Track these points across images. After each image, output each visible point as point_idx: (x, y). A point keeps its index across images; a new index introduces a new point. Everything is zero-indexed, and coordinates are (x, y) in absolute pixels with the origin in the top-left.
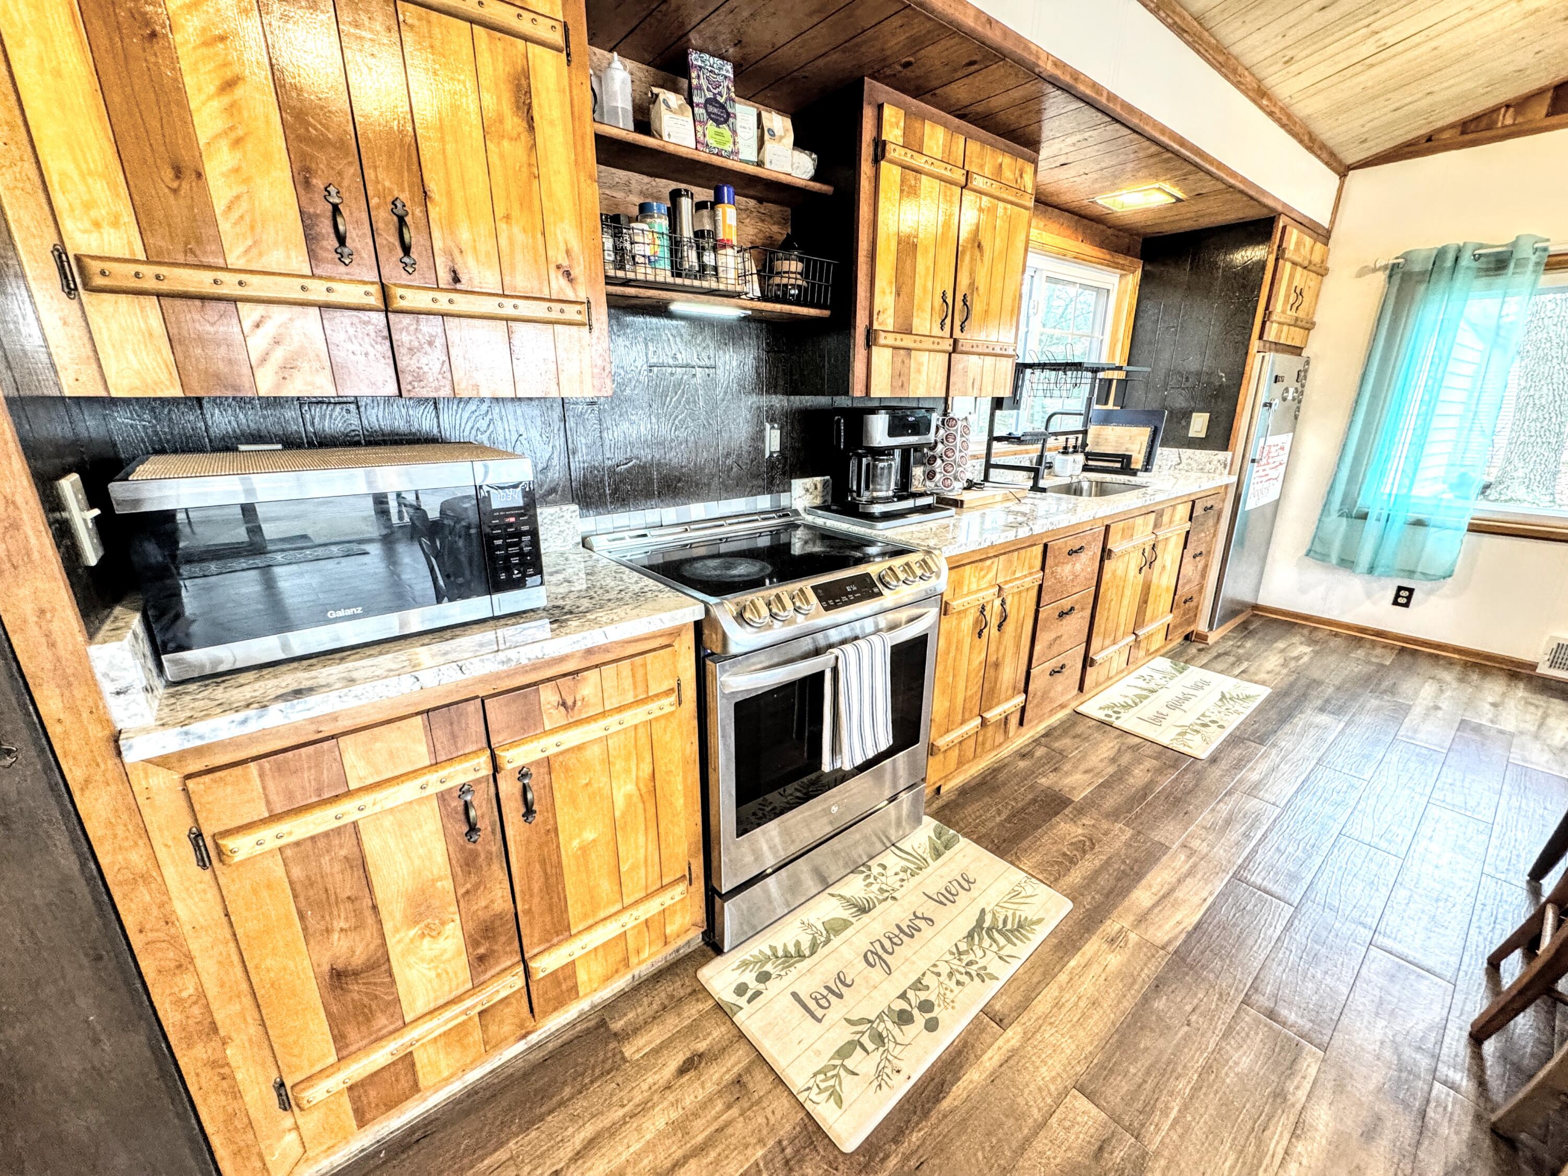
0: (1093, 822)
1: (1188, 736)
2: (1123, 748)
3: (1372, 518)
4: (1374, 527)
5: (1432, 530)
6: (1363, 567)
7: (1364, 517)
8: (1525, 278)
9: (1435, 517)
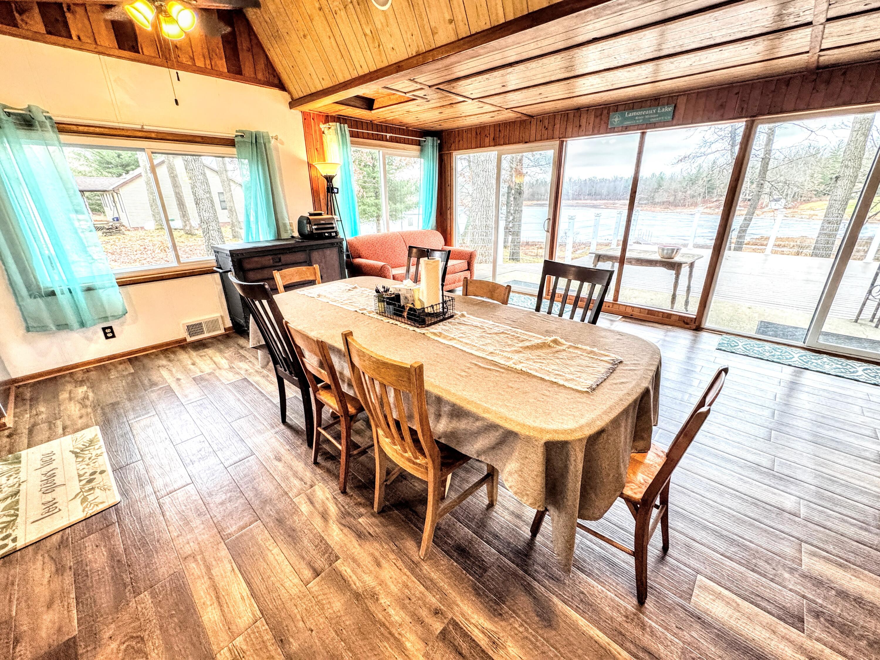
0: (113, 626)
1: (90, 498)
2: (54, 554)
3: (58, 292)
4: (63, 299)
5: (100, 291)
6: (76, 325)
7: (53, 294)
8: (51, 135)
9: (96, 283)
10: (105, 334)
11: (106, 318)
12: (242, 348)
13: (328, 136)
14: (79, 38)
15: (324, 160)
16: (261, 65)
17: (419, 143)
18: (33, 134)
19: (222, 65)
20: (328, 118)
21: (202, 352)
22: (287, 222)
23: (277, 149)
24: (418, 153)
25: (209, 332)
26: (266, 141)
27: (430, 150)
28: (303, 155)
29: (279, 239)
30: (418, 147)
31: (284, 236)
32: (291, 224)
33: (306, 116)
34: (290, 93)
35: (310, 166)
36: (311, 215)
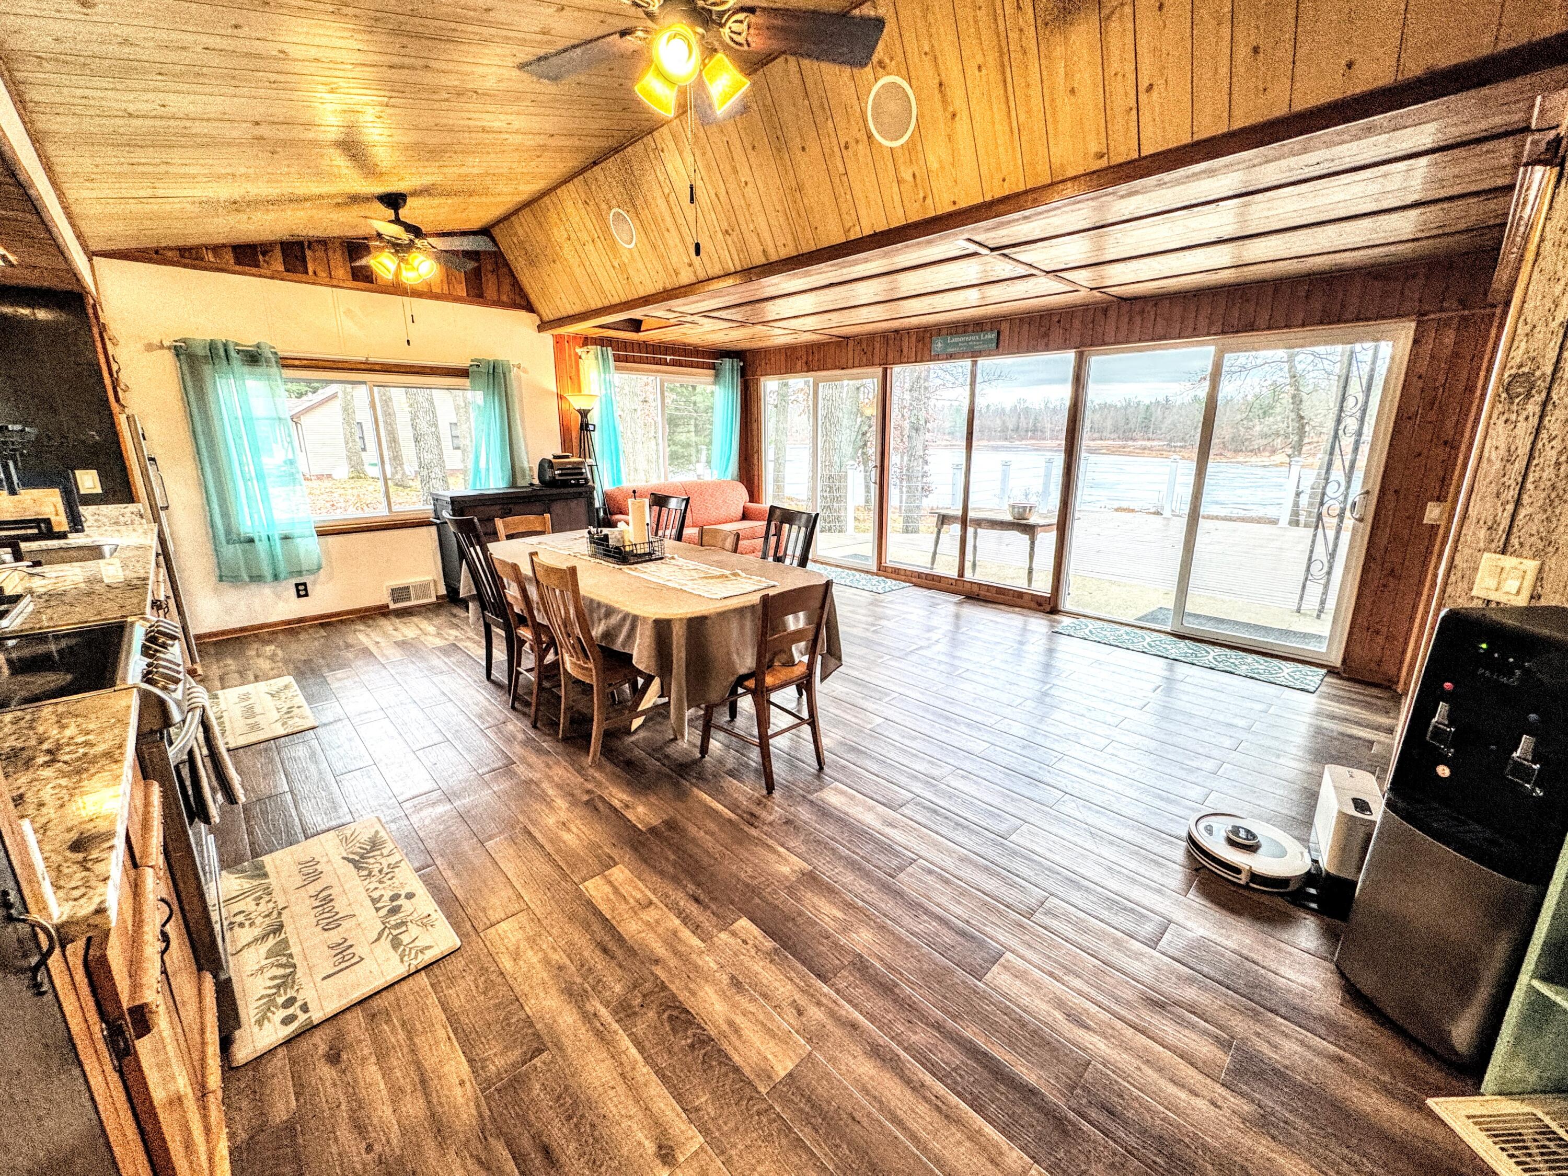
1: (289, 722)
3: (256, 540)
4: (261, 547)
5: (298, 540)
6: (269, 577)
7: (251, 541)
8: (275, 370)
9: (296, 532)
10: (298, 591)
11: (300, 573)
12: (455, 616)
13: (587, 362)
14: (315, 273)
15: (580, 391)
16: (506, 287)
17: (713, 367)
18: (258, 370)
19: (461, 290)
20: (586, 341)
21: (406, 620)
22: (526, 465)
23: (519, 378)
24: (711, 379)
25: (417, 598)
26: (506, 371)
27: (728, 374)
28: (552, 386)
29: (513, 484)
30: (712, 372)
31: (521, 482)
32: (531, 469)
33: (559, 341)
34: (539, 315)
35: (561, 397)
36: (555, 457)
